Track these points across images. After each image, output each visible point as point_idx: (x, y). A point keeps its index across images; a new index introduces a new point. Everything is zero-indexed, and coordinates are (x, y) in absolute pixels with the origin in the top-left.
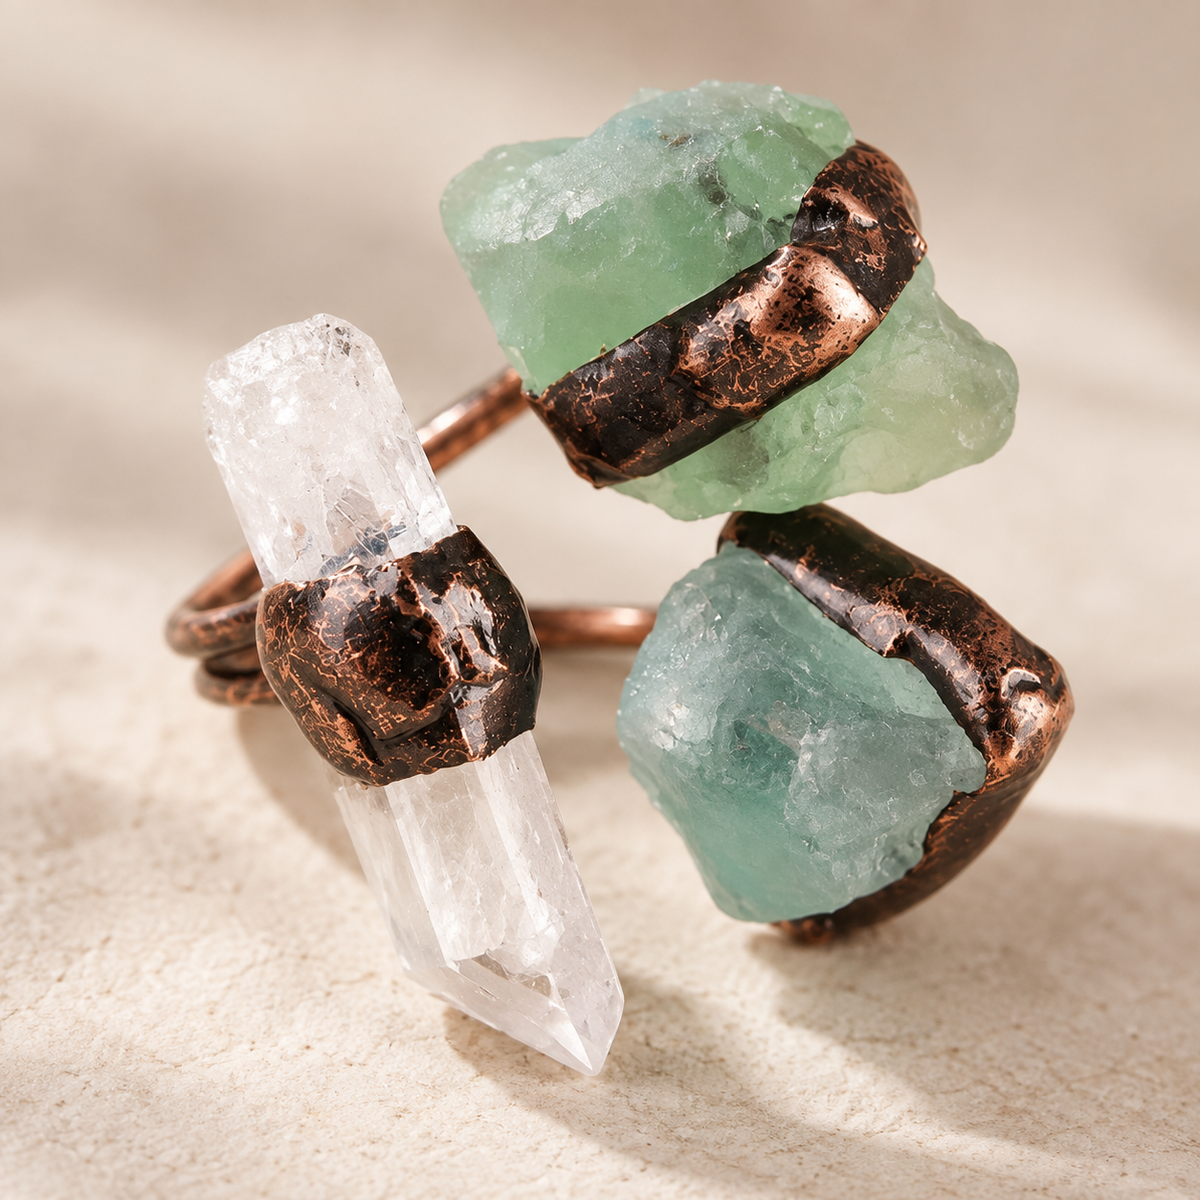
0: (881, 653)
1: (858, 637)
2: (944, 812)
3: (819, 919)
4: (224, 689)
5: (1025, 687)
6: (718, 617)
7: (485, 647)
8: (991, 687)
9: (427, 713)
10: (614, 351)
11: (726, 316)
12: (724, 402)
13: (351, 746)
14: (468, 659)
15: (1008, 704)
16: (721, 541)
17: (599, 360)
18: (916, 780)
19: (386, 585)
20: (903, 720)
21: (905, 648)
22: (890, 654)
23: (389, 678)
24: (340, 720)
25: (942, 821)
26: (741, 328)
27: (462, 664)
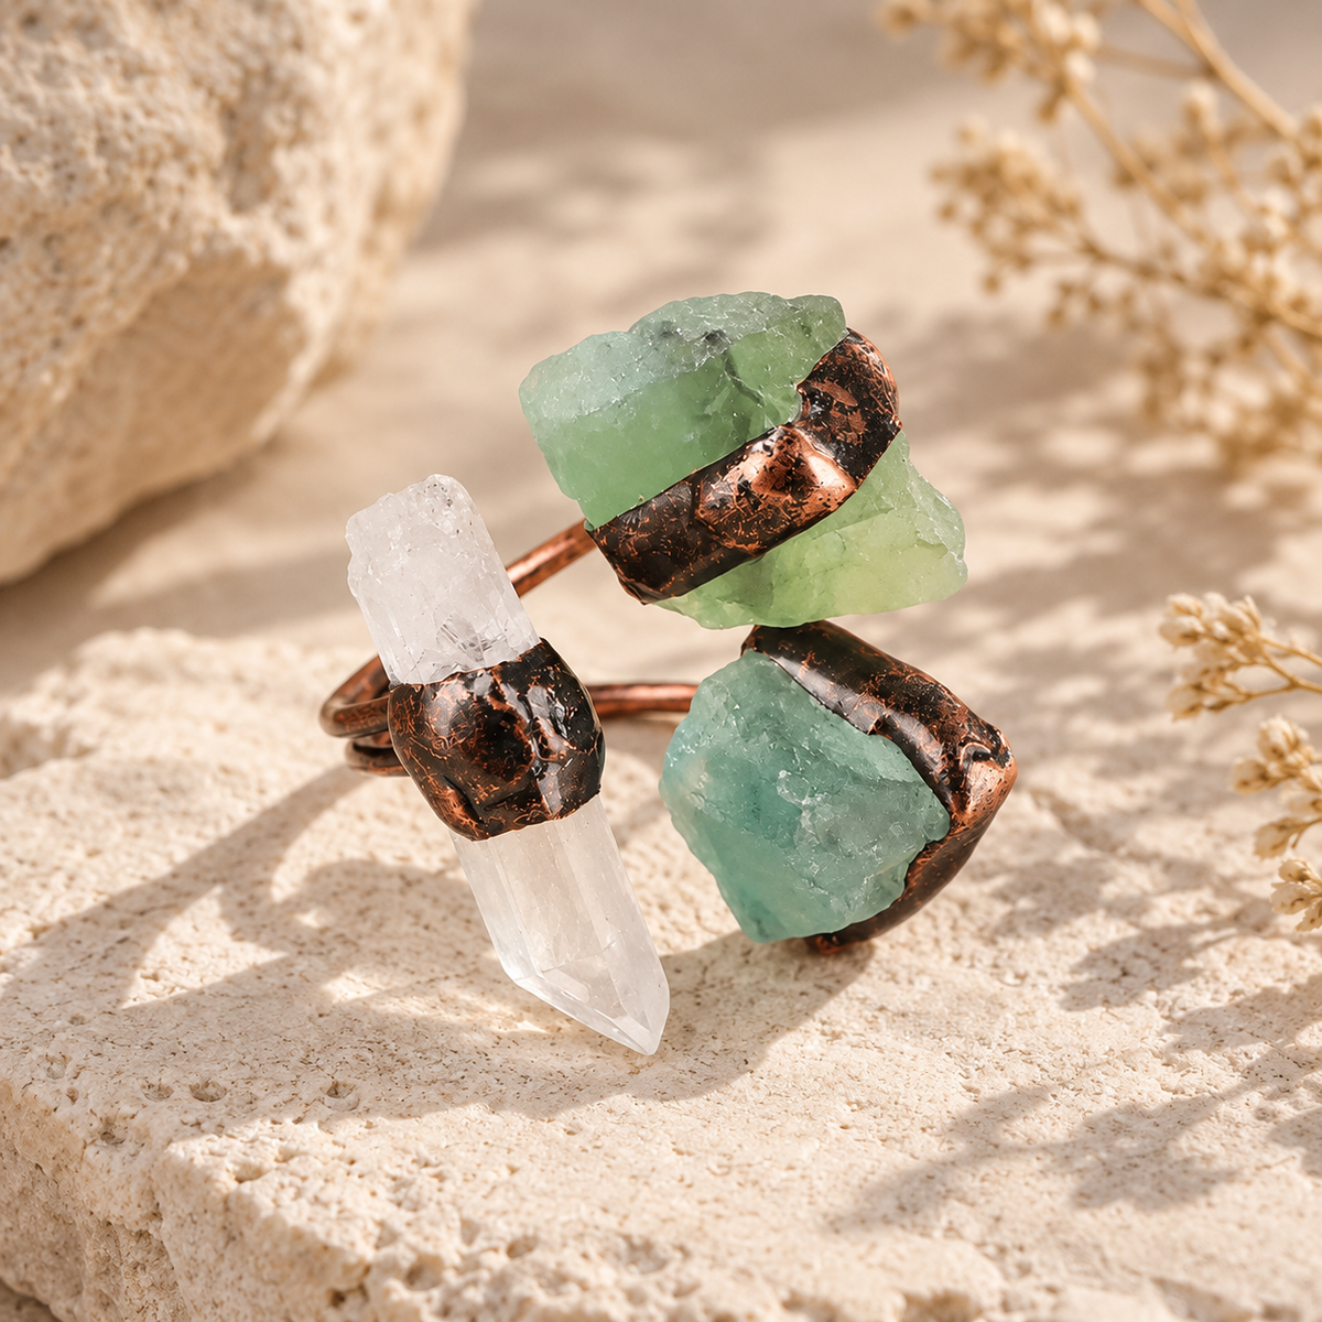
0: (866, 733)
1: (848, 720)
2: (919, 855)
3: (827, 936)
4: (368, 762)
5: (978, 757)
6: (737, 707)
7: (558, 732)
8: (951, 757)
9: (515, 784)
10: (649, 502)
11: (733, 477)
12: (732, 544)
13: (458, 811)
14: (545, 741)
15: (966, 771)
16: (744, 646)
17: (637, 508)
18: (895, 830)
19: (482, 686)
20: (883, 784)
21: (884, 728)
22: (873, 732)
23: (484, 758)
24: (450, 791)
25: (919, 861)
26: (744, 488)
27: (540, 747)
